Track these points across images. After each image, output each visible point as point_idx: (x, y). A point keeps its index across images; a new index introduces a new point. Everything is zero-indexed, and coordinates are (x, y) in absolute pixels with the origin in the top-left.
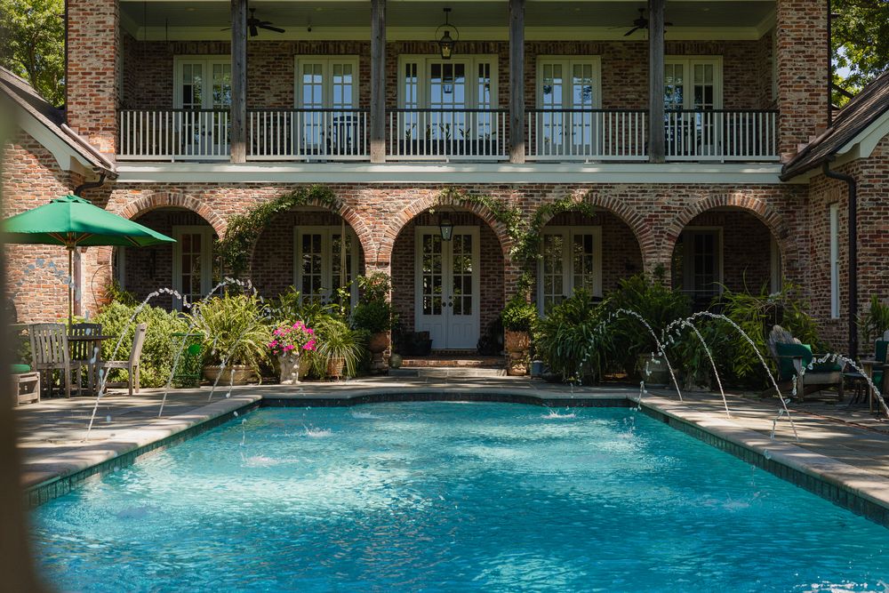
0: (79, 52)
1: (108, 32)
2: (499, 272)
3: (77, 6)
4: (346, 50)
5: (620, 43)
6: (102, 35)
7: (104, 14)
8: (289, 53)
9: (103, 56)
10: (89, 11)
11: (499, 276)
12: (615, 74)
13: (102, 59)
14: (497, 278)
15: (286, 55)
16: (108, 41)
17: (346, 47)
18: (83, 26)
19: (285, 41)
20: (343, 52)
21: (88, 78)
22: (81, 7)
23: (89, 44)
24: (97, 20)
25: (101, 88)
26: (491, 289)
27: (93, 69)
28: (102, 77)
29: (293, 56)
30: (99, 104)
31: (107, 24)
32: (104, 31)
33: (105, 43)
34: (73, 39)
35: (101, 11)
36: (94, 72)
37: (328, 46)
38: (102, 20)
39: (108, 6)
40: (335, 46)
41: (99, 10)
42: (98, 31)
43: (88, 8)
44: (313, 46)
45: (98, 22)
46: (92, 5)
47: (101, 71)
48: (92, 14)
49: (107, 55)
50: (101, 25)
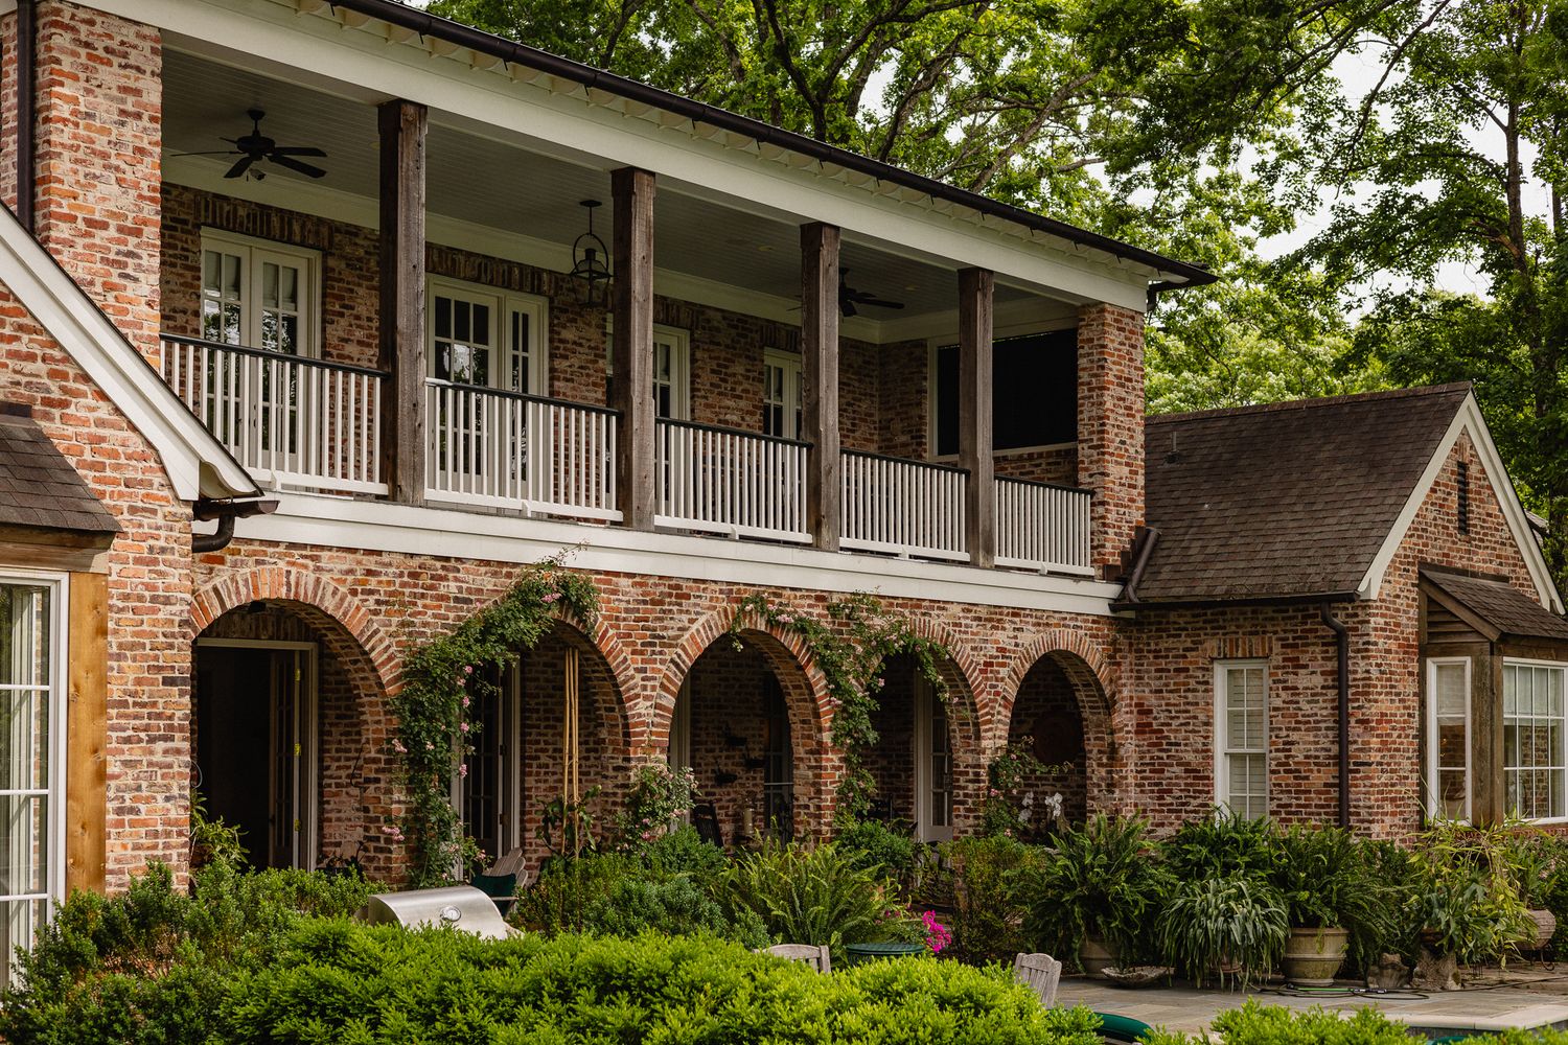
0: (77, 161)
1: (145, 122)
2: (555, 750)
3: (73, 29)
4: (303, 236)
5: (719, 314)
6: (132, 123)
7: (138, 69)
8: (190, 218)
9: (136, 186)
10: (101, 53)
11: (554, 758)
12: (713, 371)
13: (133, 193)
14: (551, 762)
15: (185, 222)
16: (145, 144)
17: (303, 227)
18: (88, 91)
19: (185, 189)
20: (297, 238)
21: (100, 237)
22: (83, 38)
23: (101, 143)
24: (123, 82)
25: (129, 271)
26: (542, 786)
27: (113, 214)
28: (132, 240)
29: (198, 227)
30: (126, 312)
31: (145, 99)
32: (138, 116)
33: (140, 150)
34: (65, 121)
35: (132, 61)
36: (113, 223)
37: (269, 216)
38: (131, 84)
39: (147, 52)
40: (282, 219)
41: (125, 55)
42: (123, 112)
43: (99, 45)
44: (242, 212)
45: (125, 90)
46: (110, 37)
47: (129, 224)
48: (109, 63)
49: (144, 184)
50: (131, 99)
